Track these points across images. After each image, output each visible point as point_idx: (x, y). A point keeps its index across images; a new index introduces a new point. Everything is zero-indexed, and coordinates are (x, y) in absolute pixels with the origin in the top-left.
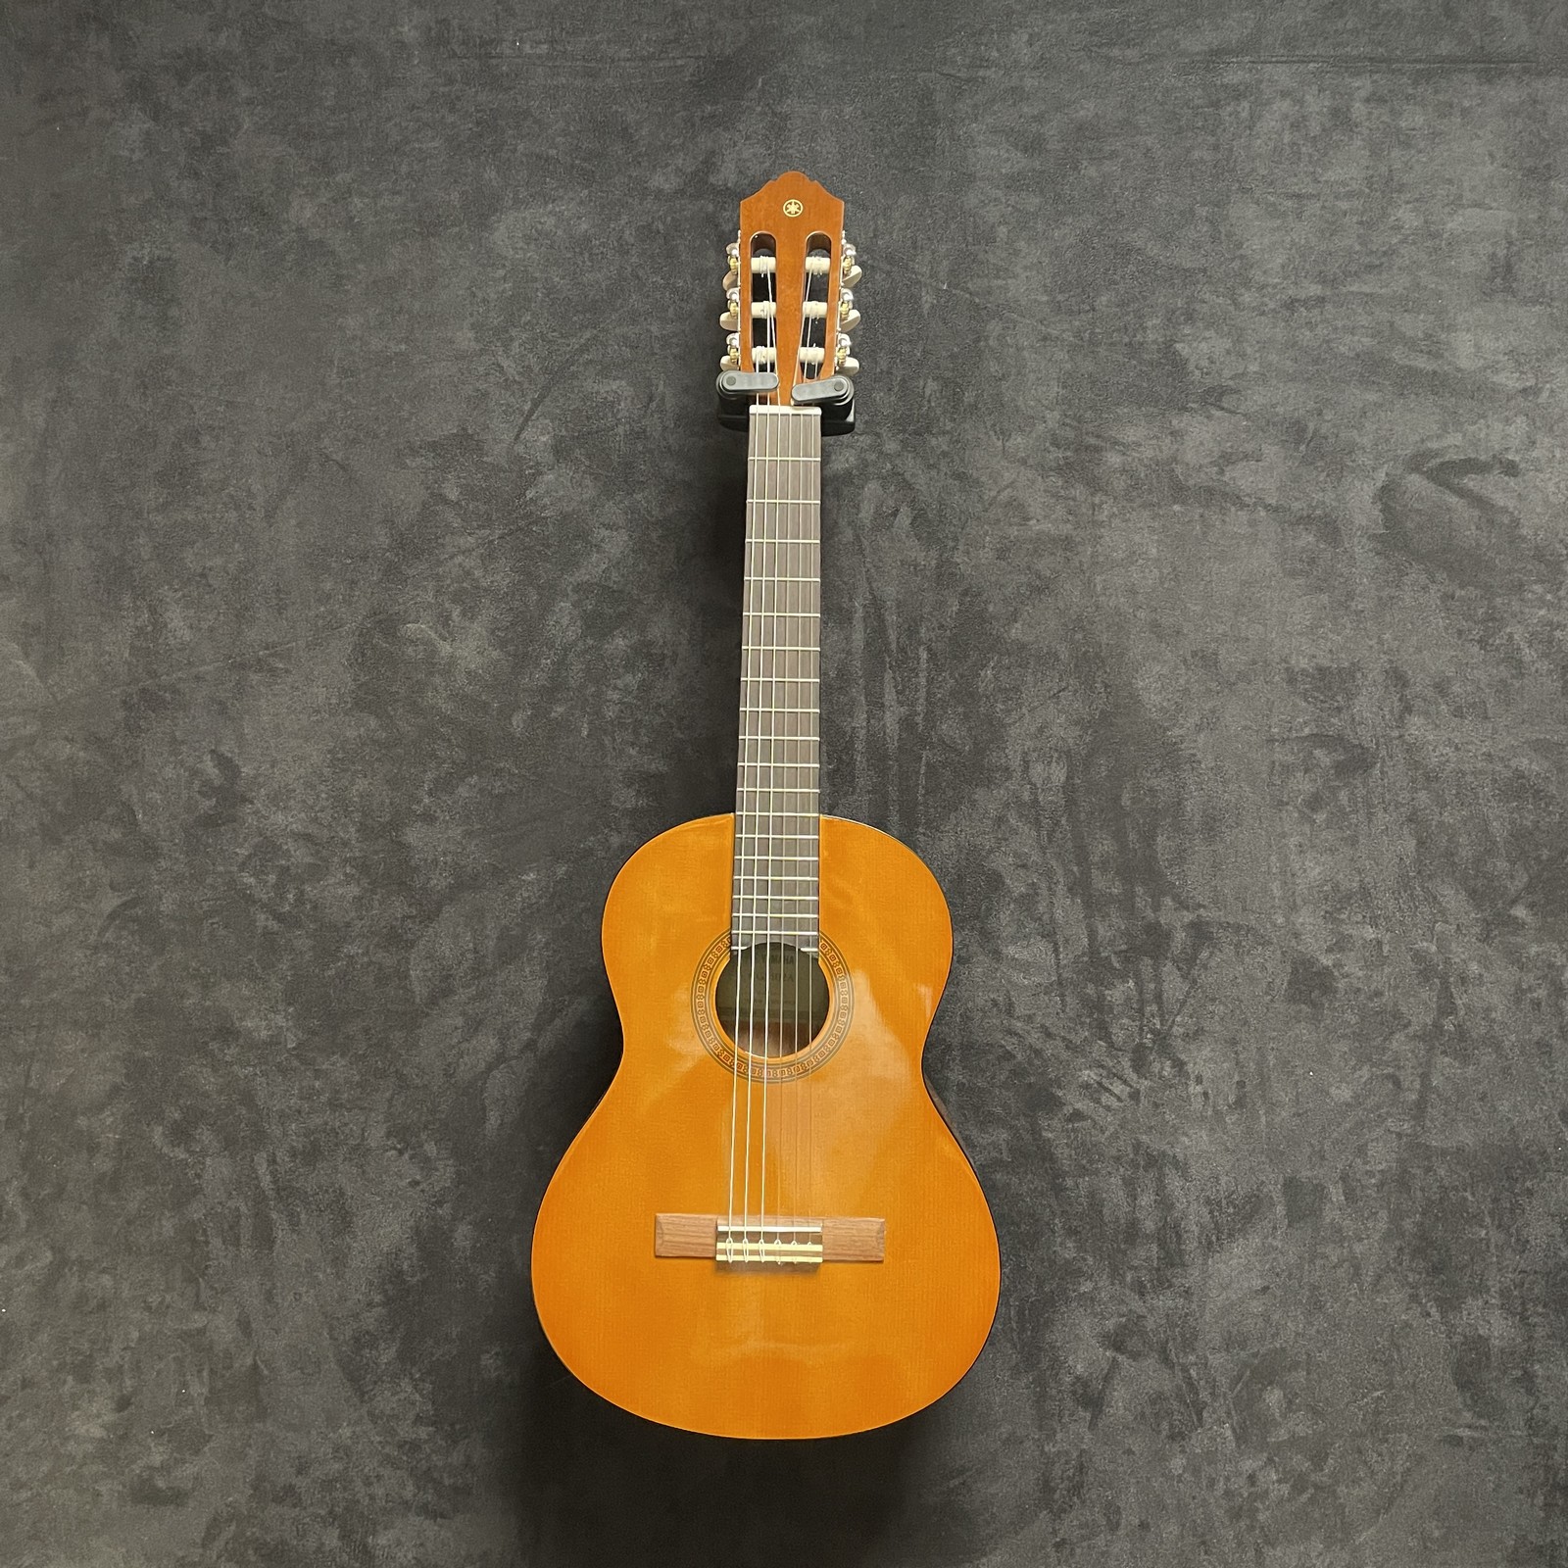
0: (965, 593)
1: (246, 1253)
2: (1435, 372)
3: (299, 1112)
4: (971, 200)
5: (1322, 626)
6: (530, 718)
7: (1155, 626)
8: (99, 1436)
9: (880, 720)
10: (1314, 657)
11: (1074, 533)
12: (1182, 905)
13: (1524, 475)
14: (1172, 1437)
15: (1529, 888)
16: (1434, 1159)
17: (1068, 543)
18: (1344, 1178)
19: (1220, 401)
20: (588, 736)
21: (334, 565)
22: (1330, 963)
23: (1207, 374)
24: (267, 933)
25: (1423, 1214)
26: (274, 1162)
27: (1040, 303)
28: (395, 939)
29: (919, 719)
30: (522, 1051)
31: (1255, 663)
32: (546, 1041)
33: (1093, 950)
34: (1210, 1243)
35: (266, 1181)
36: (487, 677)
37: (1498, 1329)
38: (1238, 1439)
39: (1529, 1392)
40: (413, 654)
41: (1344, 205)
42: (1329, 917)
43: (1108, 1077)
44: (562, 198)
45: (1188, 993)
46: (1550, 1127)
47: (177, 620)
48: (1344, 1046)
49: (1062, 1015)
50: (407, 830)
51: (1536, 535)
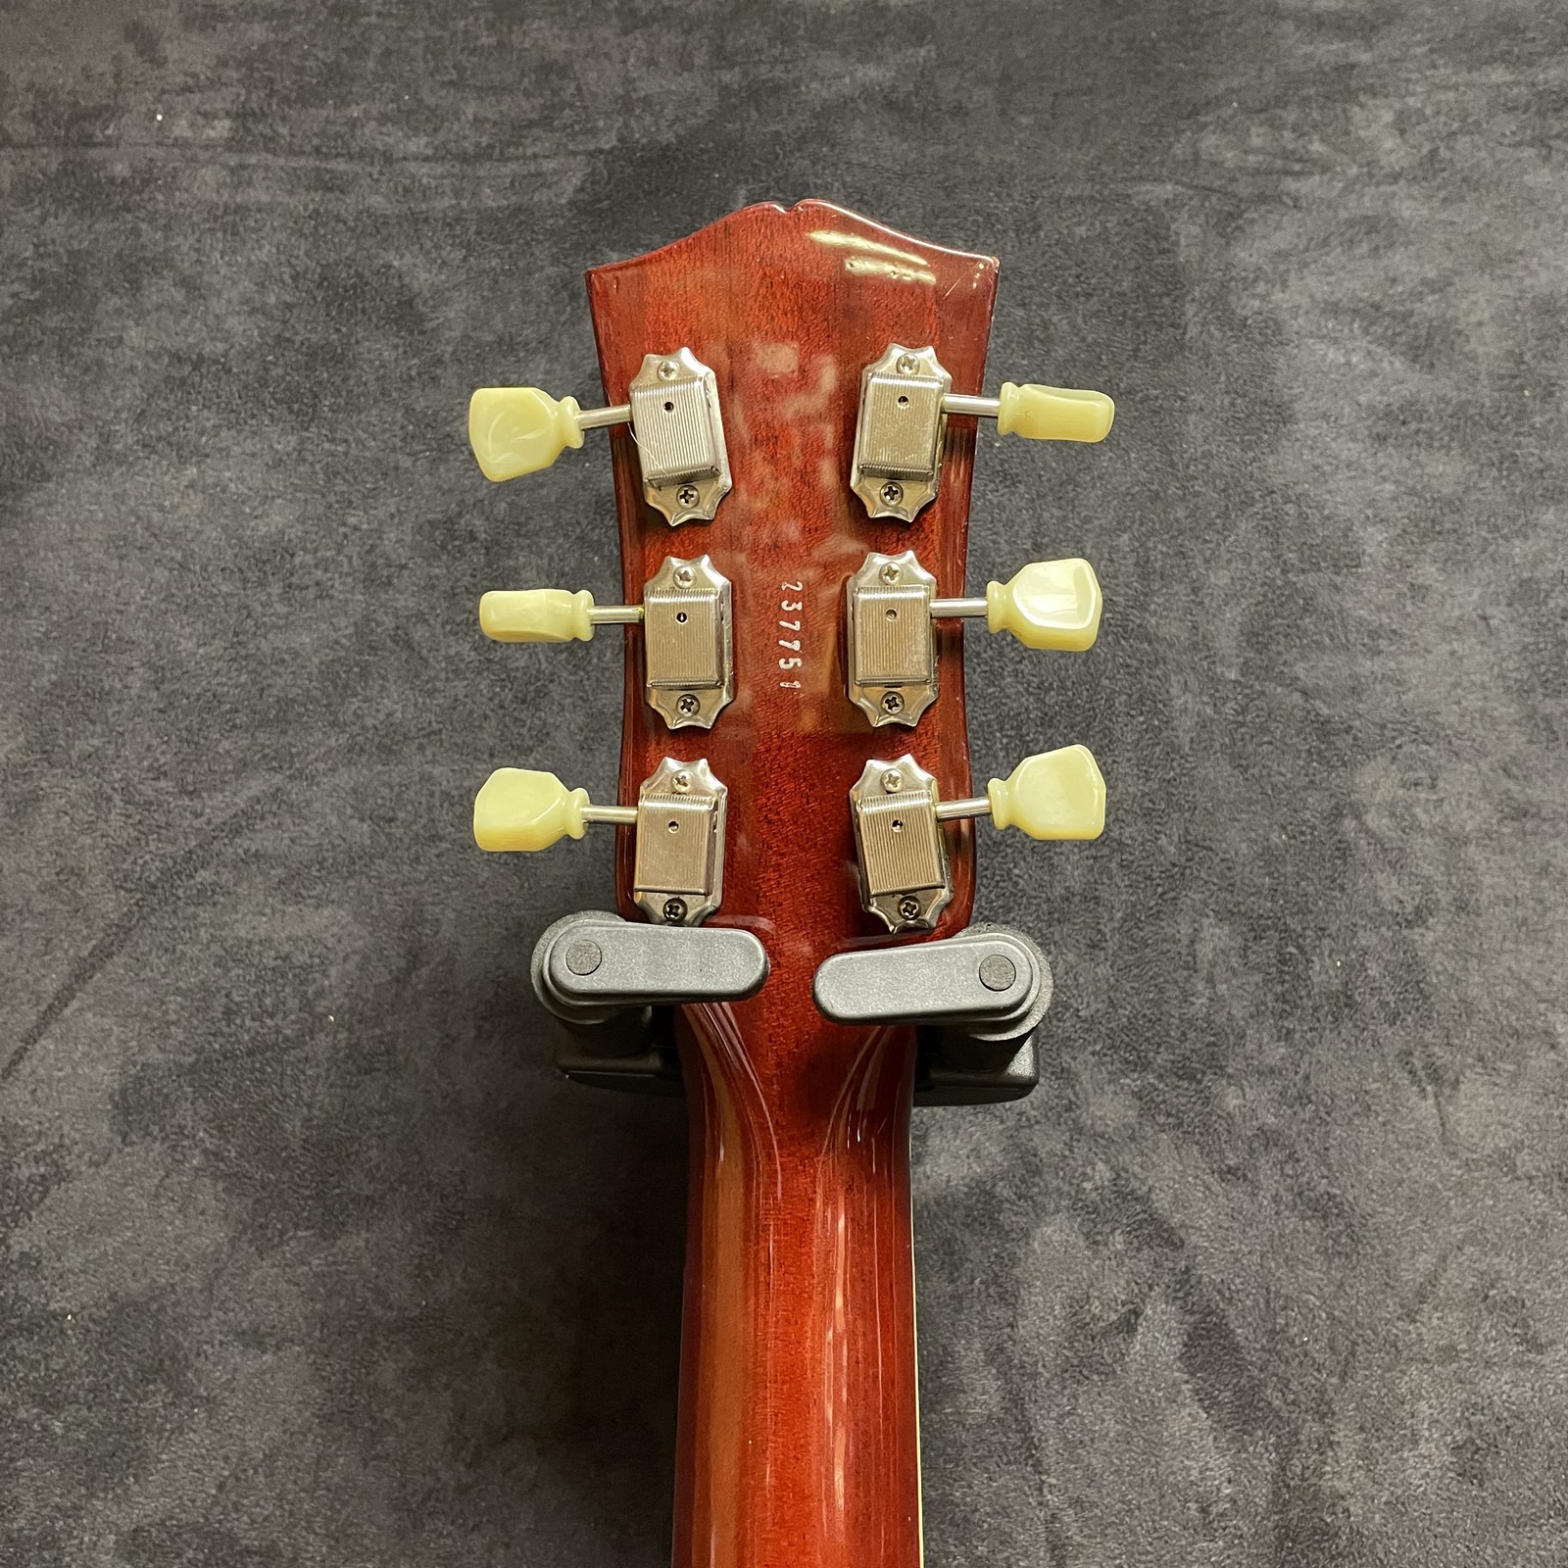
4: (1287, 464)
27: (1494, 722)
44: (225, 452)
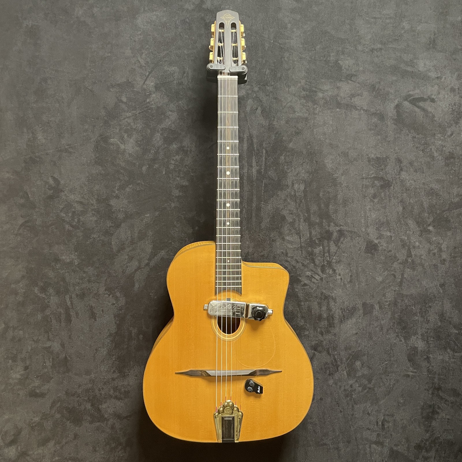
0: (277, 133)
1: (63, 324)
2: (412, 71)
3: (79, 283)
5: (378, 145)
6: (148, 168)
7: (331, 144)
8: (18, 377)
9: (252, 170)
10: (376, 154)
11: (308, 116)
12: (336, 225)
13: (437, 102)
14: (330, 375)
15: (433, 221)
16: (404, 298)
17: (306, 119)
18: (378, 303)
19: (351, 78)
20: (165, 174)
21: (89, 121)
22: (377, 242)
23: (348, 70)
24: (69, 231)
25: (401, 313)
26: (71, 298)
28: (107, 233)
29: (263, 170)
30: (145, 266)
31: (359, 155)
32: (152, 263)
33: (311, 238)
34: (341, 321)
35: (69, 303)
36: (135, 156)
37: (420, 345)
38: (348, 375)
39: (428, 362)
40: (113, 148)
41: (388, 21)
42: (377, 229)
43: (314, 274)
45: (337, 250)
46: (436, 289)
47: (40, 136)
48: (380, 266)
49: (301, 256)
50: (111, 201)
51: (439, 120)
